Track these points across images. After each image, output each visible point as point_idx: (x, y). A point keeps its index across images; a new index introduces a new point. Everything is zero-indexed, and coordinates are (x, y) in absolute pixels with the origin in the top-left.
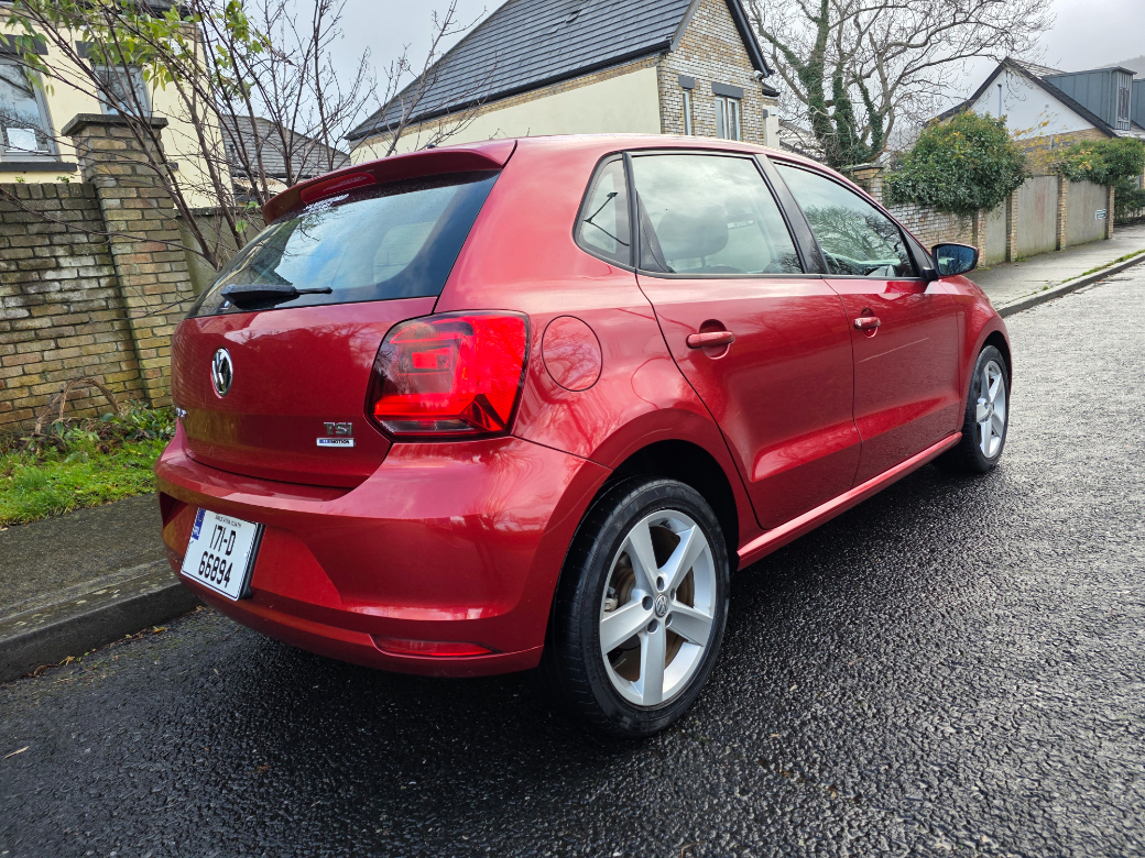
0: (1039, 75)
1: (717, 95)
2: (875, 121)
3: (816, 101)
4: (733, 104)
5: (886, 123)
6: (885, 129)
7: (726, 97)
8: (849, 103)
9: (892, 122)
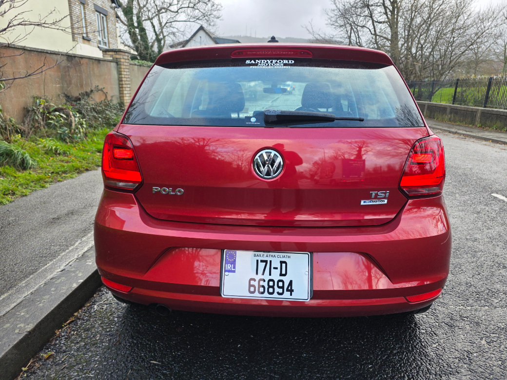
0: (213, 36)
1: (97, 11)
2: (158, 40)
3: (130, 25)
4: (103, 17)
5: (162, 42)
6: (162, 45)
7: (100, 13)
8: (145, 30)
9: (164, 42)
